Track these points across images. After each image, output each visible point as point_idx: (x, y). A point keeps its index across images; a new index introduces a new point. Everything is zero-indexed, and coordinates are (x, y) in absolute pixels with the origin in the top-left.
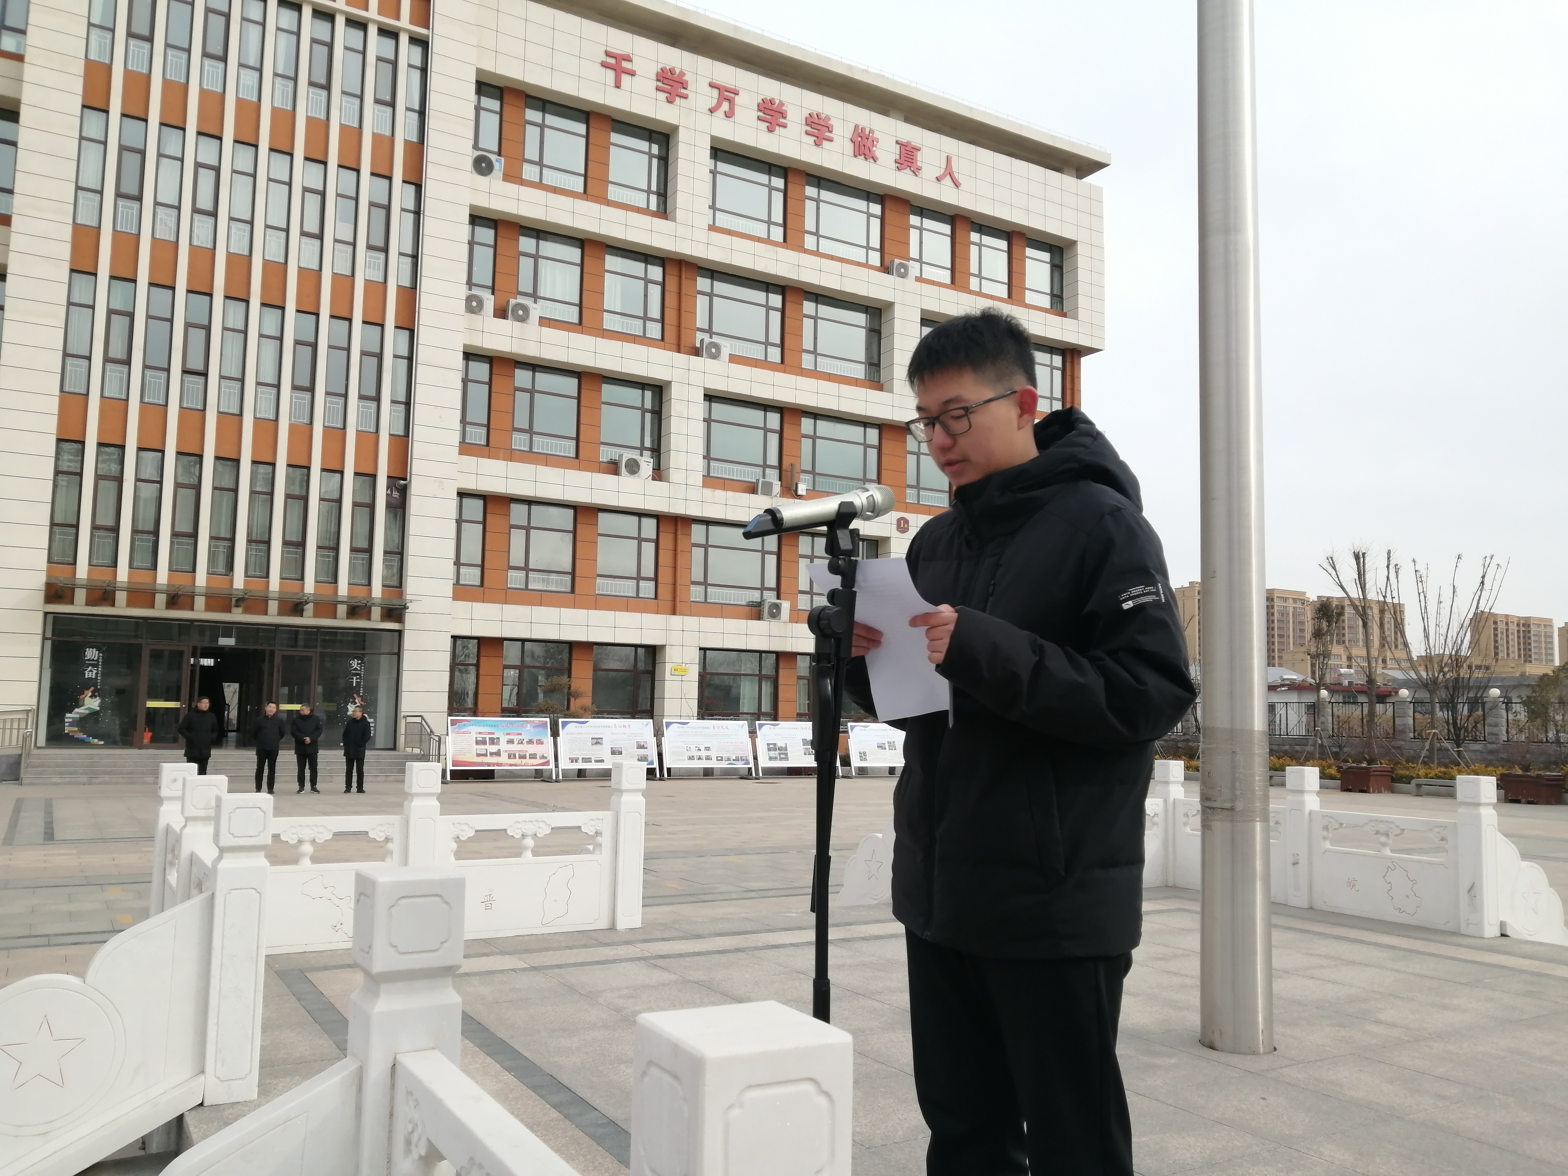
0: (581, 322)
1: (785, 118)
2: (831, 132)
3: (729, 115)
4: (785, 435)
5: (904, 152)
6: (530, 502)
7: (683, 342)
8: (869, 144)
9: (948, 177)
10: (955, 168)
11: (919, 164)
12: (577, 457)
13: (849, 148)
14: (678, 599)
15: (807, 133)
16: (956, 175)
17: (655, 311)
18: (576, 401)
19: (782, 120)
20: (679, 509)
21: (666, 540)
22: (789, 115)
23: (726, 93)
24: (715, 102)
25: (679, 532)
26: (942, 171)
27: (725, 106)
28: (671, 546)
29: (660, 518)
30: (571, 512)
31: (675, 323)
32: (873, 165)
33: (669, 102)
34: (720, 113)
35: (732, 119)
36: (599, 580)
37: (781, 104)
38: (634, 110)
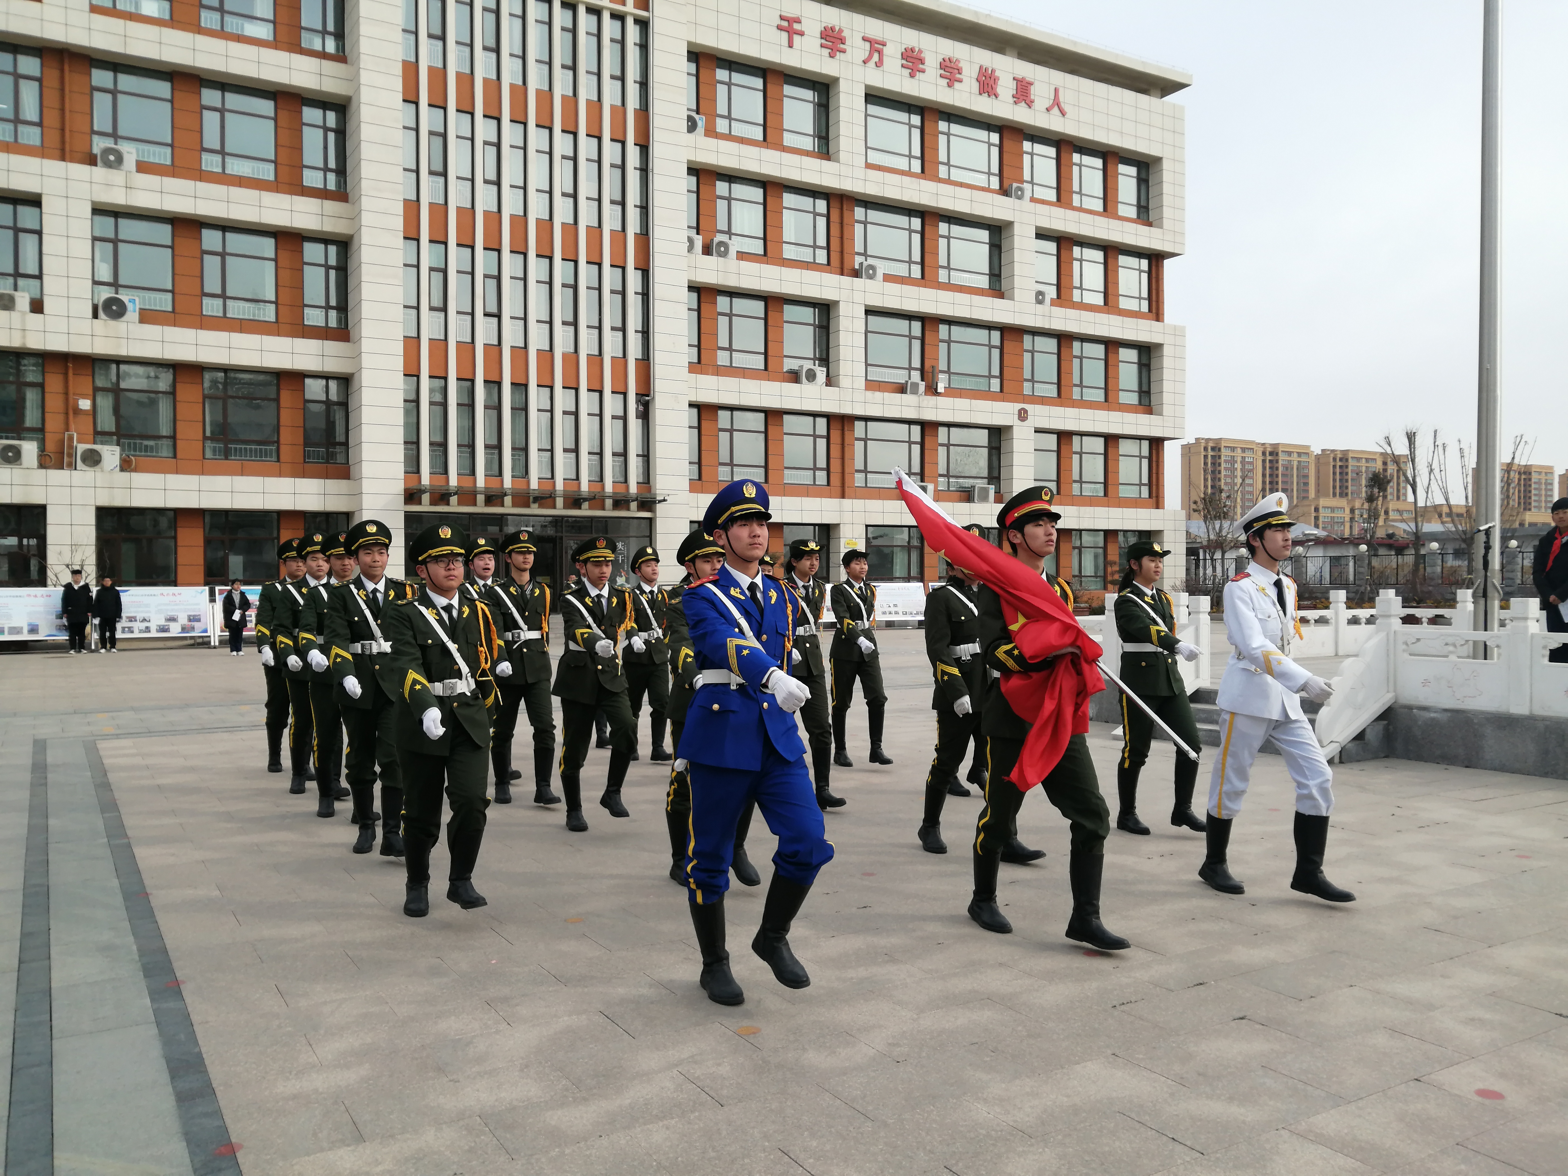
0: (765, 254)
1: (923, 63)
2: (960, 73)
3: (880, 64)
4: (927, 341)
5: (1019, 86)
6: (732, 409)
7: (847, 266)
8: (992, 82)
9: (1056, 108)
10: (1061, 99)
11: (1032, 97)
12: (766, 369)
13: (975, 86)
14: (846, 485)
15: (941, 76)
16: (1062, 105)
17: (822, 241)
18: (763, 322)
19: (921, 66)
20: (847, 410)
21: (835, 435)
22: (927, 62)
23: (876, 45)
24: (867, 53)
25: (846, 428)
26: (1052, 102)
27: (876, 57)
28: (839, 441)
29: (830, 418)
30: (762, 416)
31: (838, 249)
32: (995, 101)
33: (831, 56)
34: (871, 64)
35: (881, 68)
36: (786, 472)
37: (920, 51)
38: (804, 67)
